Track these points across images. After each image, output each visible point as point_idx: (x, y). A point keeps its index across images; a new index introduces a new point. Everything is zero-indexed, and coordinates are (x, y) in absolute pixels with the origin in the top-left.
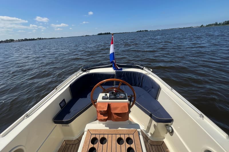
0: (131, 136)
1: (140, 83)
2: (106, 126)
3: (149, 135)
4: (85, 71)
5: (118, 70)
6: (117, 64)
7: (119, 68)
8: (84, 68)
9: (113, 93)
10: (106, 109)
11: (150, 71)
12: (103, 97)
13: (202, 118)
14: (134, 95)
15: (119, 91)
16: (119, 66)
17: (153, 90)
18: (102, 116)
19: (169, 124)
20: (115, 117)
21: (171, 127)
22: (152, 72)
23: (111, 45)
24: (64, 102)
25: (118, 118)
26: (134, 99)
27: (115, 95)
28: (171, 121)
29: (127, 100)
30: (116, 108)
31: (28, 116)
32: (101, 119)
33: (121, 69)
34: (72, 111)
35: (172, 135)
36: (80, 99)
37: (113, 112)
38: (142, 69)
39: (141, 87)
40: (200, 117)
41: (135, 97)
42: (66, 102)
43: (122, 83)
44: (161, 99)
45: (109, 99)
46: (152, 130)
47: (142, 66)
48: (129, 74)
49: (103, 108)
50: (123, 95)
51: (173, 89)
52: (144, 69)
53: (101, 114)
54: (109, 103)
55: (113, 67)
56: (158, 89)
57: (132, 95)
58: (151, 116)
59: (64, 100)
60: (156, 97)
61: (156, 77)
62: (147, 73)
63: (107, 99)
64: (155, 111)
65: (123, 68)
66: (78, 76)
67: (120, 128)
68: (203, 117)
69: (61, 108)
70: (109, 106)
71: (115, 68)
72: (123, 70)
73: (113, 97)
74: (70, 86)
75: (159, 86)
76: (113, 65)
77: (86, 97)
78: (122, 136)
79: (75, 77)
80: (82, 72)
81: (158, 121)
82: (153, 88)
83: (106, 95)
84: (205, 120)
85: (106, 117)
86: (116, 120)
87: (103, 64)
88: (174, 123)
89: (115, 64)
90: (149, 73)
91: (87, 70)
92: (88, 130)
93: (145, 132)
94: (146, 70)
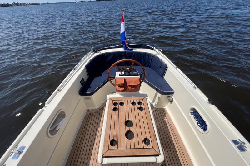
0: (141, 101)
1: (149, 63)
2: (122, 96)
3: (154, 104)
4: (96, 52)
5: (128, 51)
6: (127, 44)
7: (130, 48)
8: (96, 49)
9: (127, 71)
10: (123, 83)
11: (159, 51)
12: (120, 74)
13: (194, 89)
14: (144, 73)
15: (132, 70)
16: (130, 46)
17: (161, 69)
18: (120, 88)
19: (171, 95)
20: (130, 88)
21: (172, 98)
22: (162, 52)
23: (122, 23)
24: (83, 80)
25: (132, 89)
26: (144, 77)
27: (129, 73)
28: (172, 93)
29: (139, 76)
30: (130, 82)
31: (59, 91)
32: (119, 90)
33: (132, 50)
34: (92, 86)
35: (171, 103)
36: (96, 78)
37: (128, 84)
38: (153, 49)
39: (150, 67)
40: (193, 89)
41: (144, 75)
42: (85, 81)
43: (135, 63)
44: (167, 77)
45: (125, 76)
46: (157, 101)
47: (152, 46)
48: (140, 54)
49: (121, 82)
50: (135, 72)
51: (178, 68)
52: (154, 49)
53: (119, 87)
54: (125, 78)
55: (124, 48)
56: (165, 68)
57: (142, 73)
58: (157, 90)
59: (83, 79)
60: (163, 75)
61: (164, 57)
62: (157, 53)
63: (123, 75)
64: (161, 86)
65: (133, 48)
66: (90, 57)
67: (132, 97)
68: (196, 88)
69: (82, 86)
70: (125, 80)
71: (126, 49)
72: (134, 51)
73: (128, 74)
74: (86, 66)
75: (166, 65)
76: (124, 45)
77: (101, 75)
78: (135, 101)
79: (88, 58)
80: (93, 53)
81: (162, 93)
82: (161, 67)
83: (122, 73)
84: (196, 90)
85: (123, 89)
86: (131, 91)
87: (113, 45)
88: (174, 94)
89: (125, 45)
90: (159, 54)
91: (98, 50)
92: (110, 98)
93: (151, 103)
94: (156, 50)
